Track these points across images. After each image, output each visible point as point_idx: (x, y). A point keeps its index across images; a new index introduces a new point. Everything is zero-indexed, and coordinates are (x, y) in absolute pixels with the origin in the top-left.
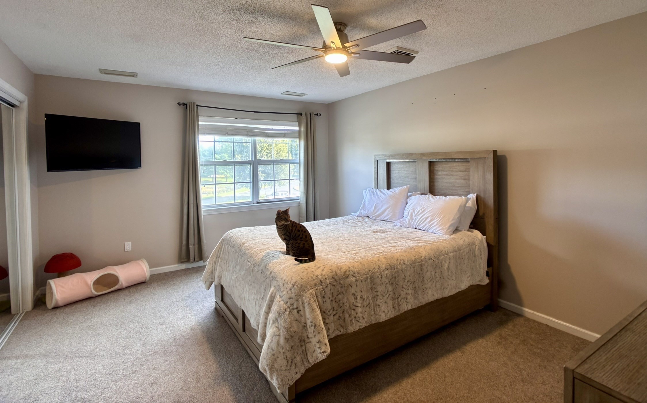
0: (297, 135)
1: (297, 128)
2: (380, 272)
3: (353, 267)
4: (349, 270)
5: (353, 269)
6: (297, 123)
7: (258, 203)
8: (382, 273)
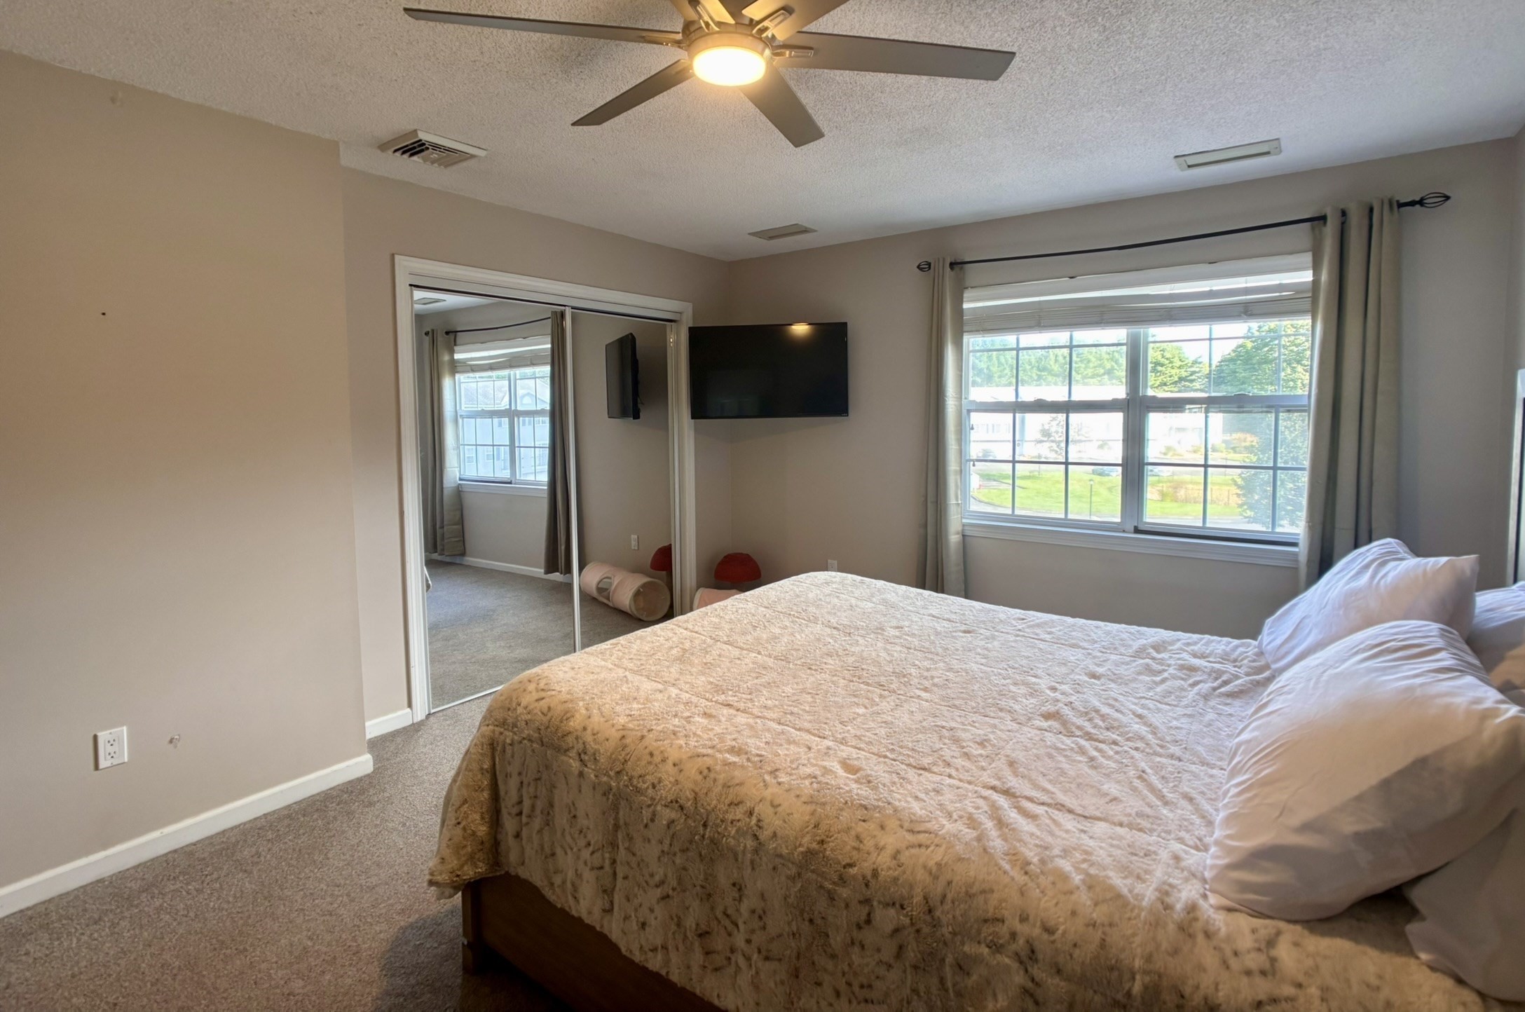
0: (1307, 304)
1: (1307, 276)
2: (653, 799)
3: (594, 734)
4: (579, 734)
5: (589, 738)
6: (1308, 258)
7: (1137, 531)
8: (659, 808)
